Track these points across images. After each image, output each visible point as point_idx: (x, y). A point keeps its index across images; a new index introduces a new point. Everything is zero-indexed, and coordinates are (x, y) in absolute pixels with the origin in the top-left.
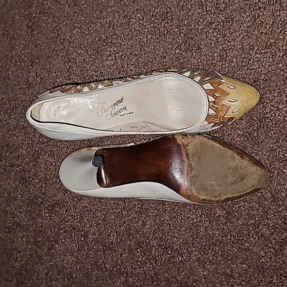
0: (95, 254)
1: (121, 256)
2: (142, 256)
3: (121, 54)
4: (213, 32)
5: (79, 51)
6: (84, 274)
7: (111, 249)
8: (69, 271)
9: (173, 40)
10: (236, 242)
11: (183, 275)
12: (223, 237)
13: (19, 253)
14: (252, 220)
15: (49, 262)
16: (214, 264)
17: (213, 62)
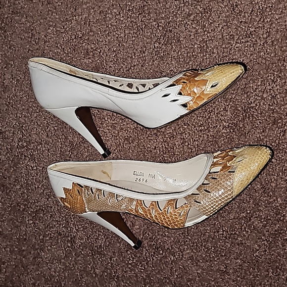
0: (84, 260)
1: (111, 260)
2: (133, 258)
3: (99, 50)
4: (192, 24)
5: (56, 51)
6: (73, 281)
7: (100, 253)
8: (57, 280)
9: (151, 34)
10: (229, 237)
12: (215, 232)
13: (4, 265)
14: (244, 213)
15: (35, 272)
16: (207, 261)
17: (194, 54)
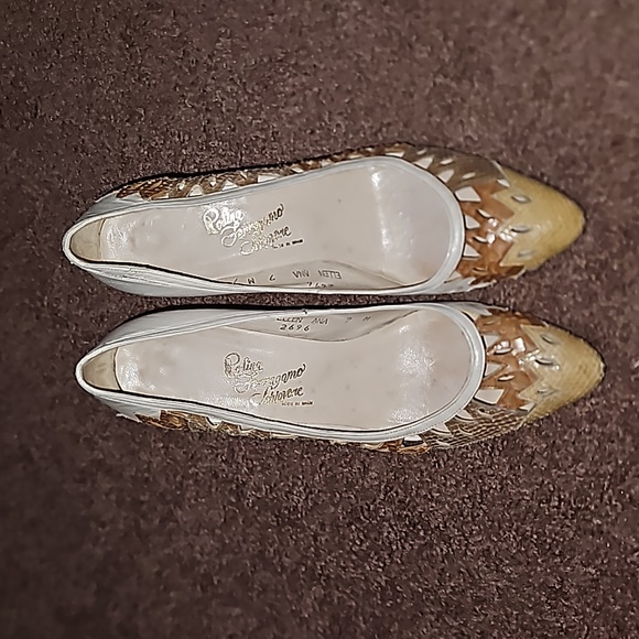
0: (261, 534)
1: (315, 540)
2: (361, 541)
5: (229, 88)
6: (235, 578)
7: (293, 524)
11: (452, 587)
12: (541, 502)
14: (609, 463)
16: (520, 563)
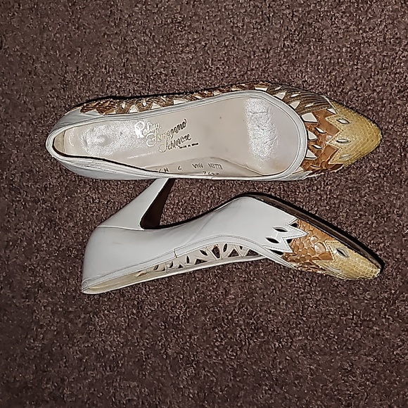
0: (153, 334)
2: (222, 339)
3: (203, 43)
4: (342, 17)
6: (134, 362)
7: (175, 327)
8: (113, 357)
9: (282, 26)
10: (361, 324)
11: (280, 369)
12: (341, 316)
13: (41, 328)
14: (386, 292)
15: (83, 343)
16: (325, 354)
17: (340, 60)
